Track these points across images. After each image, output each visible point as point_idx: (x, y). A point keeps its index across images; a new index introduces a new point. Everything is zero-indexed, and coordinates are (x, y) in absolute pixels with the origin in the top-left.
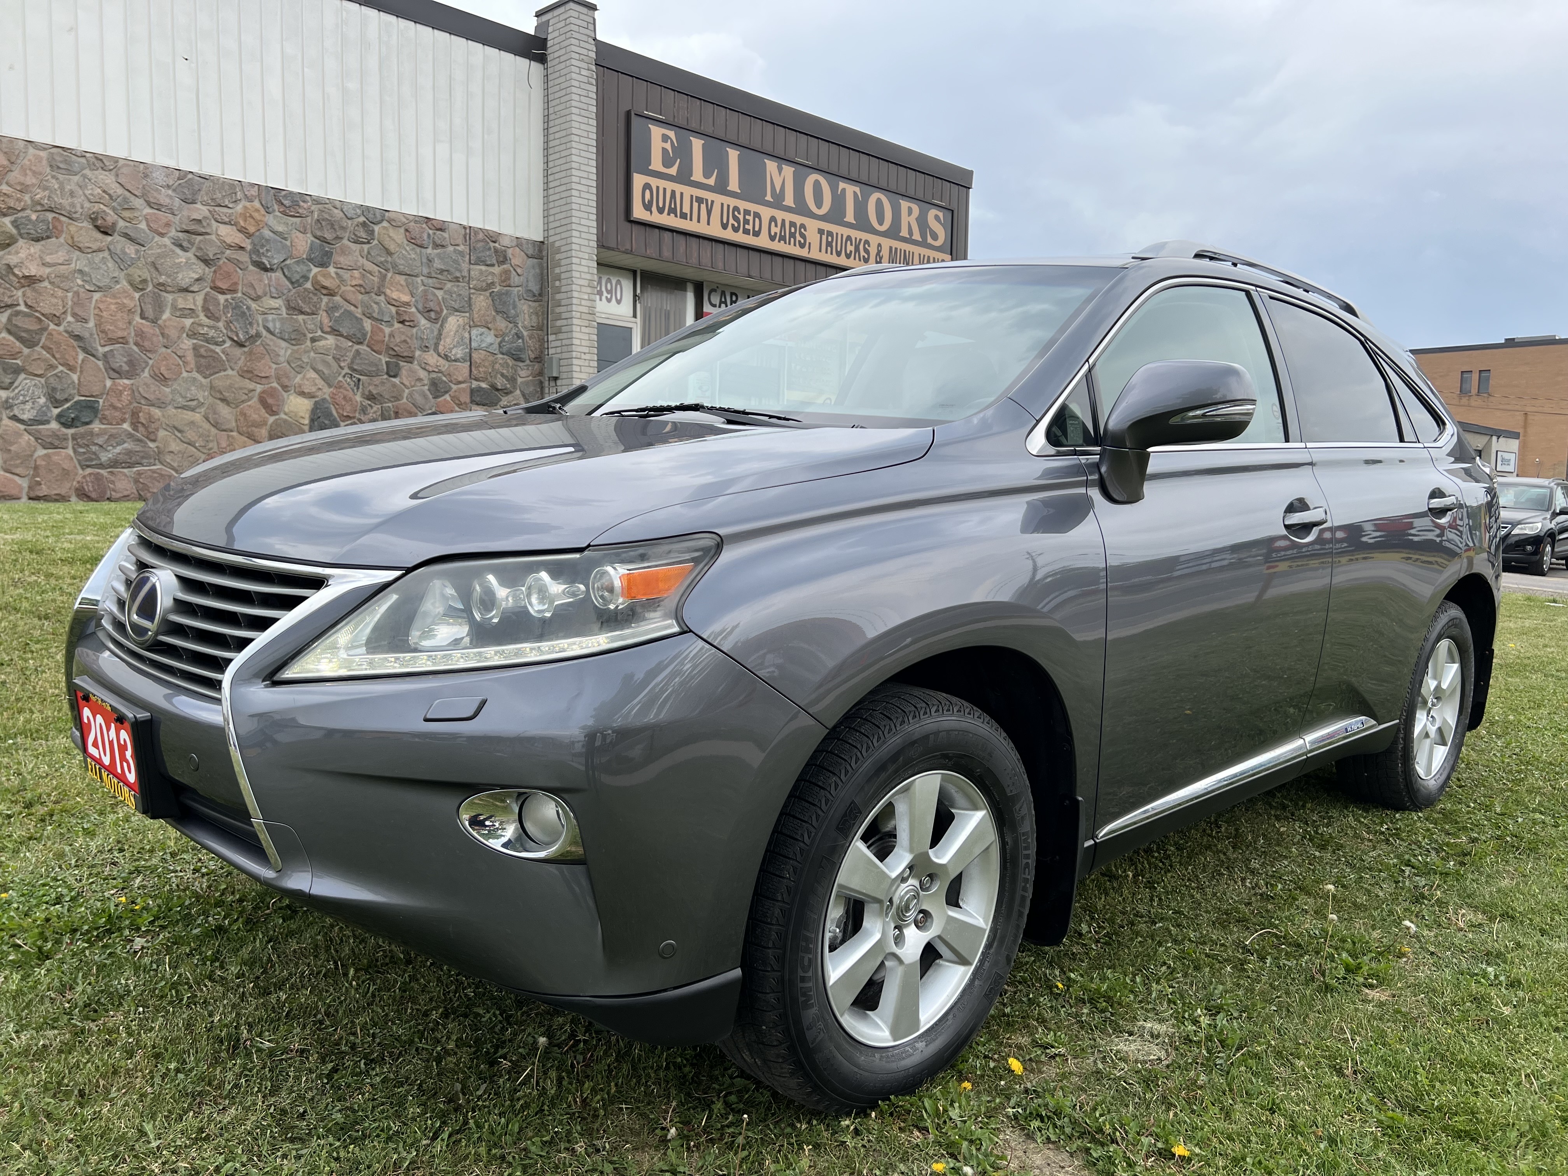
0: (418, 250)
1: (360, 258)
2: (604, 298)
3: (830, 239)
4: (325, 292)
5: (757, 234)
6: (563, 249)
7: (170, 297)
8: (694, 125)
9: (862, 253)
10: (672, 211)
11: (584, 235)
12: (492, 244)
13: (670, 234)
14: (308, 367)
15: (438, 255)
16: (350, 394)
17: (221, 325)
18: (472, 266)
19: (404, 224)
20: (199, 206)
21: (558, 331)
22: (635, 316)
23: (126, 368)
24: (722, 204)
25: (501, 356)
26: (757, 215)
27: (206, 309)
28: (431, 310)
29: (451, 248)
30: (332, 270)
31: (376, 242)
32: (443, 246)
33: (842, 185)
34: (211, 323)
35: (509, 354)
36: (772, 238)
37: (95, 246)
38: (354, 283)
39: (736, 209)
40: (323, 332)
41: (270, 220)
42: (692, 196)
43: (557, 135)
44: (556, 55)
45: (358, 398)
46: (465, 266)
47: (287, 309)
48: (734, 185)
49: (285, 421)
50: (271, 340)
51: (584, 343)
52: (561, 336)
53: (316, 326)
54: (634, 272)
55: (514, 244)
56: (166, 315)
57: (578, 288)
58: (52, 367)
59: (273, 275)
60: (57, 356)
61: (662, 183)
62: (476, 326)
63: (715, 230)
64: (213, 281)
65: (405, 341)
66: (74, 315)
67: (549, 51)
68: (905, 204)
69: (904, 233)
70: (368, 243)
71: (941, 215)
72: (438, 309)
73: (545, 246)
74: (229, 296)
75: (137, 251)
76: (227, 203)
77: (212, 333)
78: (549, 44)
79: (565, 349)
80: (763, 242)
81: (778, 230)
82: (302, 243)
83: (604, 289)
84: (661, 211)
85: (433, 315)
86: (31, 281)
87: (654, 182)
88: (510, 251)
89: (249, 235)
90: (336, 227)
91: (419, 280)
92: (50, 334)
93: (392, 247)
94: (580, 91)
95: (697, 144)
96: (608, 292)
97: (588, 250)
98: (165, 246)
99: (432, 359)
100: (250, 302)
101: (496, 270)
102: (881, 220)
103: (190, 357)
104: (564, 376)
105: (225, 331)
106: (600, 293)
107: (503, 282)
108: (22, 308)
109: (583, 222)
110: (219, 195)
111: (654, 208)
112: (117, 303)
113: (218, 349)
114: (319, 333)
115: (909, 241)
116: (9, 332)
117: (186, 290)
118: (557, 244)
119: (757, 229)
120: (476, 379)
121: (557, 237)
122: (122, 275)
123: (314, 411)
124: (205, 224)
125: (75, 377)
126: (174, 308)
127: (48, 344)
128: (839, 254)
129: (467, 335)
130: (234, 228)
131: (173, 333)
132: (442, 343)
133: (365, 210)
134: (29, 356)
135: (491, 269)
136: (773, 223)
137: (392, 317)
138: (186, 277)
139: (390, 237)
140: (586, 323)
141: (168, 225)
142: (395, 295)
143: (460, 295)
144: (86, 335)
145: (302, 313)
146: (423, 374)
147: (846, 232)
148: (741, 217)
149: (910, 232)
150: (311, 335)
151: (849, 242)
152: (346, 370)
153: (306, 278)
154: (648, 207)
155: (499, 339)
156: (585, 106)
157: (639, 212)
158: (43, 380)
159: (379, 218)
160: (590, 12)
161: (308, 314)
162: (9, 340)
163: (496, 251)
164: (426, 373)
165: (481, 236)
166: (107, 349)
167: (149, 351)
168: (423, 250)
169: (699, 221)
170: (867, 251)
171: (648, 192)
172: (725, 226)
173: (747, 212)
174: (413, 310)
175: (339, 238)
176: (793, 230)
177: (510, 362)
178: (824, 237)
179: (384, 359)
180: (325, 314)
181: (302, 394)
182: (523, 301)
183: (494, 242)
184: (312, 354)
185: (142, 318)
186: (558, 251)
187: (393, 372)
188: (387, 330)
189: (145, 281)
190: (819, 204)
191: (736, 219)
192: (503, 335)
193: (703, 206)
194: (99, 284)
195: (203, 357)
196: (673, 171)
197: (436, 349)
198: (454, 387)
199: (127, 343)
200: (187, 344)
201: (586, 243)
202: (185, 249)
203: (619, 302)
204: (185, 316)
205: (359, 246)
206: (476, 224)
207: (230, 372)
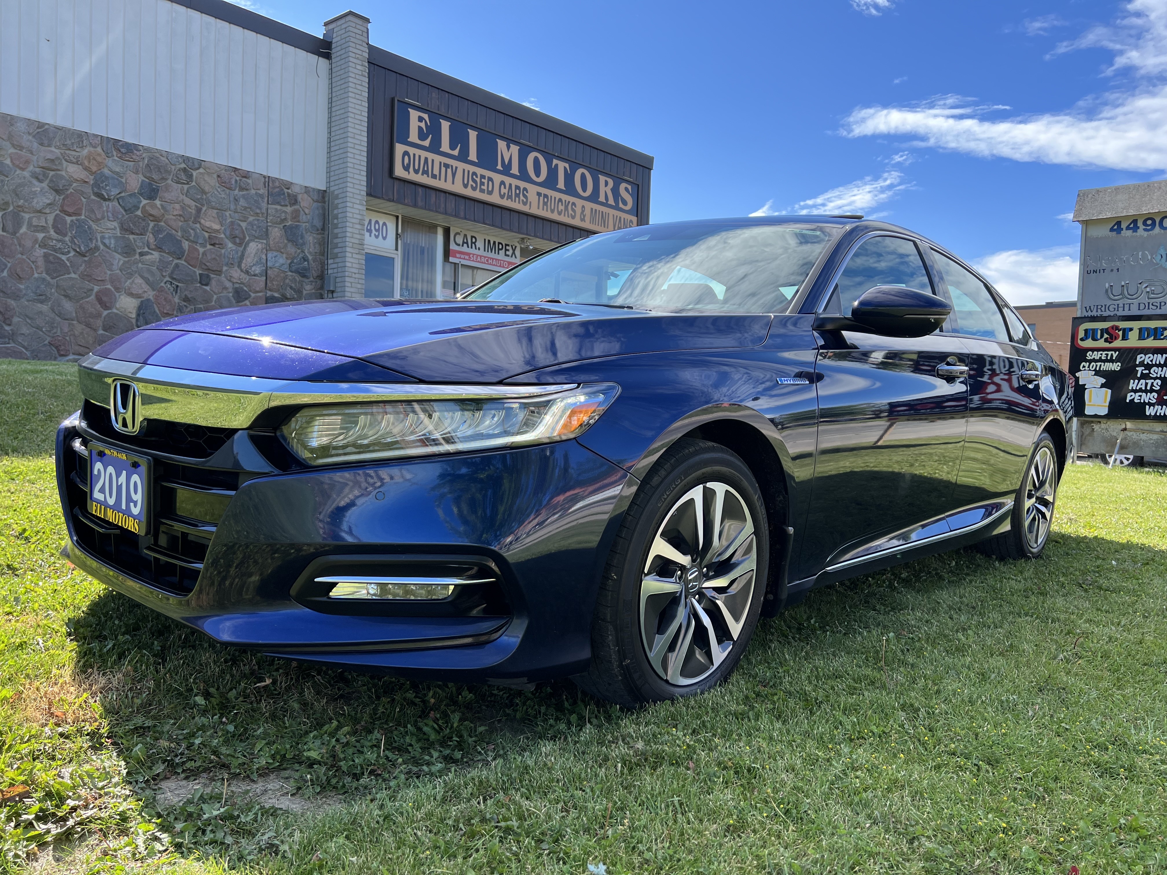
0: (228, 191)
1: (181, 195)
2: (373, 235)
3: (546, 200)
4: (151, 218)
5: (490, 193)
6: (340, 196)
7: (27, 216)
8: (443, 112)
9: (570, 212)
10: (426, 172)
11: (356, 186)
12: (286, 190)
13: (424, 189)
14: (137, 275)
15: (243, 196)
16: (170, 297)
17: (67, 239)
18: (269, 206)
19: (217, 171)
20: (53, 149)
21: (335, 257)
22: (397, 249)
24: (464, 170)
25: (290, 273)
26: (490, 179)
27: (55, 226)
28: (237, 237)
29: (253, 191)
30: (158, 202)
31: (194, 183)
32: (247, 189)
33: (555, 162)
34: (60, 237)
35: (297, 272)
36: (502, 197)
38: (175, 213)
39: (474, 174)
40: (149, 248)
41: (109, 162)
42: (441, 162)
43: (338, 113)
44: (338, 54)
45: (176, 300)
46: (264, 205)
47: (121, 230)
48: (473, 156)
49: (116, 314)
50: (107, 252)
51: (354, 265)
52: (337, 260)
53: (144, 244)
54: (397, 217)
55: (303, 191)
56: (24, 230)
57: (351, 225)
59: (110, 204)
61: (418, 152)
62: (271, 250)
63: (458, 188)
64: (62, 206)
65: (215, 259)
67: (333, 51)
68: (602, 179)
69: (602, 199)
70: (188, 184)
71: (629, 187)
72: (242, 236)
73: (327, 194)
74: (74, 218)
75: (3, 180)
76: (75, 148)
77: (59, 245)
78: (333, 46)
79: (340, 270)
80: (495, 199)
81: (506, 191)
82: (135, 181)
83: (373, 228)
84: (416, 172)
85: (238, 240)
87: (412, 150)
88: (299, 197)
89: (92, 173)
90: (163, 171)
91: (227, 214)
93: (207, 189)
94: (355, 81)
95: (445, 126)
96: (376, 230)
97: (359, 197)
98: (24, 178)
99: (236, 273)
100: (91, 223)
101: (289, 209)
102: (584, 188)
103: (41, 262)
104: (338, 290)
105: (70, 244)
106: (370, 231)
107: (295, 218)
109: (356, 176)
110: (68, 142)
111: (411, 170)
114: (146, 249)
115: (606, 204)
117: (40, 212)
118: (336, 193)
119: (490, 189)
120: (270, 290)
121: (336, 187)
123: (140, 308)
124: (57, 163)
126: (30, 225)
128: (552, 211)
129: (264, 257)
130: (80, 167)
131: (28, 243)
132: (244, 261)
133: (186, 159)
135: (284, 209)
136: (503, 186)
137: (206, 241)
138: (39, 202)
139: (205, 180)
140: (357, 251)
141: (27, 162)
142: (208, 224)
143: (260, 226)
145: (133, 233)
146: (228, 284)
147: (558, 195)
148: (478, 180)
149: (607, 198)
150: (140, 251)
151: (560, 203)
152: (167, 279)
153: (137, 207)
154: (406, 168)
155: (289, 261)
156: (359, 92)
159: (197, 166)
160: (365, 25)
161: (138, 234)
163: (289, 195)
164: (231, 284)
165: (277, 184)
167: (8, 257)
168: (231, 192)
169: (446, 181)
170: (573, 210)
171: (406, 158)
172: (466, 186)
173: (483, 177)
174: (223, 236)
175: (164, 179)
176: (518, 192)
177: (298, 278)
178: (542, 198)
179: (198, 272)
180: (151, 235)
181: (131, 295)
182: (309, 234)
183: (288, 189)
184: (140, 265)
185: (4, 231)
186: (337, 197)
187: (205, 280)
188: (201, 250)
189: (7, 204)
190: (538, 173)
191: (474, 181)
192: (293, 258)
193: (449, 170)
195: (52, 263)
196: (427, 143)
197: (239, 266)
198: (253, 295)
200: (39, 252)
201: (358, 192)
202: (40, 181)
203: (384, 238)
204: (38, 231)
205: (180, 185)
206: (274, 173)
207: (73, 275)
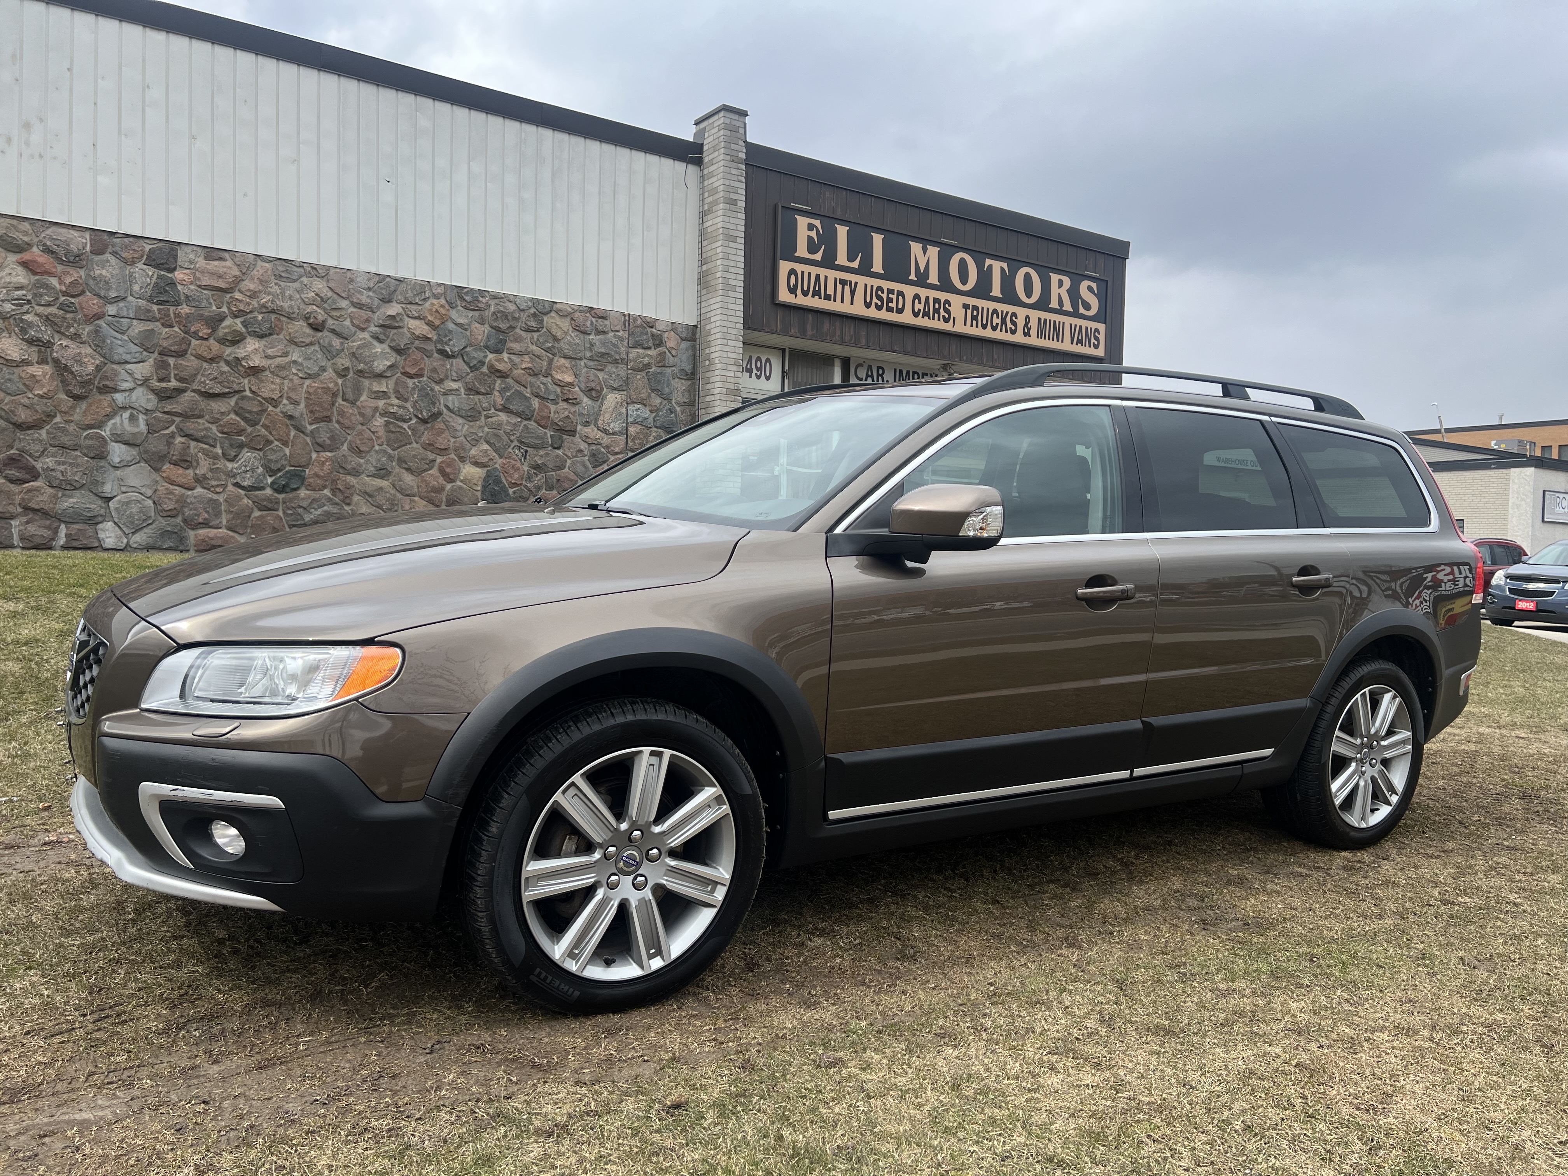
0: (582, 336)
1: (530, 345)
2: (753, 375)
3: (975, 313)
4: (498, 374)
5: (900, 311)
6: (712, 331)
7: (366, 382)
8: (839, 215)
9: (1009, 325)
10: (816, 293)
11: (731, 319)
12: (649, 330)
13: (814, 314)
14: (482, 440)
15: (600, 340)
16: (518, 464)
17: (408, 405)
18: (630, 350)
19: (570, 314)
20: (394, 304)
23: (328, 442)
24: (866, 285)
25: (655, 429)
26: (900, 294)
27: (396, 391)
28: (592, 389)
29: (612, 334)
30: (505, 356)
31: (545, 330)
32: (604, 333)
33: (988, 262)
34: (401, 403)
35: (663, 425)
36: (916, 315)
37: (307, 341)
38: (524, 366)
39: (880, 288)
40: (496, 409)
41: (453, 314)
42: (836, 279)
43: (710, 232)
44: (710, 158)
45: (526, 469)
46: (623, 349)
47: (465, 390)
48: (878, 266)
49: (460, 488)
53: (490, 404)
54: (784, 351)
55: (669, 328)
56: (363, 397)
57: (724, 366)
58: (269, 442)
59: (454, 361)
60: (274, 432)
61: (807, 268)
62: (633, 403)
63: (858, 309)
64: (403, 368)
65: (568, 417)
66: (289, 398)
67: (705, 155)
68: (1055, 278)
69: (1054, 304)
70: (538, 331)
71: (1094, 286)
72: (599, 388)
73: (698, 329)
74: (416, 380)
75: (342, 343)
76: (417, 300)
77: (401, 412)
78: (705, 149)
80: (907, 318)
81: (921, 307)
82: (481, 332)
83: (754, 367)
84: (805, 294)
85: (594, 394)
86: (255, 371)
87: (799, 268)
88: (666, 335)
89: (434, 327)
90: (509, 318)
91: (582, 362)
92: (269, 415)
93: (559, 334)
94: (730, 189)
95: (842, 231)
96: (757, 369)
97: (735, 332)
98: (365, 339)
99: (592, 432)
100: (433, 385)
101: (653, 352)
102: (1029, 293)
103: (381, 432)
105: (412, 410)
106: (750, 371)
107: (660, 362)
108: (248, 393)
109: (731, 307)
110: (411, 295)
111: (799, 292)
112: (323, 388)
113: (405, 426)
114: (493, 410)
115: (1059, 311)
116: (237, 414)
117: (381, 376)
118: (706, 328)
119: (900, 306)
120: (631, 449)
121: (706, 321)
122: (329, 364)
123: (486, 480)
124: (398, 319)
125: (287, 451)
126: (371, 391)
127: (267, 423)
128: (984, 327)
129: (624, 410)
130: (423, 321)
131: (368, 412)
132: (601, 418)
133: (535, 302)
134: (251, 433)
135: (647, 352)
136: (917, 301)
137: (558, 396)
138: (380, 365)
139: (557, 325)
140: (731, 397)
141: (368, 321)
142: (558, 377)
143: (619, 375)
144: (297, 414)
145: (478, 393)
146: (583, 446)
147: (992, 305)
148: (884, 296)
149: (1061, 303)
150: (486, 413)
151: (995, 316)
152: (516, 443)
153: (482, 363)
154: (793, 291)
155: (653, 413)
156: (735, 202)
157: (784, 296)
158: (261, 453)
159: (548, 308)
160: (742, 119)
161: (483, 394)
162: (235, 420)
163: (653, 335)
164: (587, 446)
165: (639, 322)
166: (314, 427)
167: (348, 428)
168: (586, 336)
169: (842, 302)
170: (1014, 323)
171: (793, 277)
172: (868, 305)
173: (891, 291)
174: (577, 389)
175: (512, 328)
176: (937, 306)
178: (969, 312)
179: (549, 433)
180: (498, 394)
181: (476, 464)
182: (677, 380)
183: (652, 327)
184: (486, 429)
185: (344, 400)
186: (708, 333)
187: (557, 444)
188: (553, 408)
189: (347, 369)
190: (964, 279)
191: (879, 298)
192: (658, 410)
193: (847, 288)
194: (309, 372)
195: (393, 432)
196: (818, 257)
197: (596, 424)
198: (610, 457)
199: (330, 421)
200: (379, 421)
201: (733, 325)
202: (381, 341)
203: (768, 378)
204: (379, 398)
205: (529, 335)
206: (635, 311)
207: (415, 445)
